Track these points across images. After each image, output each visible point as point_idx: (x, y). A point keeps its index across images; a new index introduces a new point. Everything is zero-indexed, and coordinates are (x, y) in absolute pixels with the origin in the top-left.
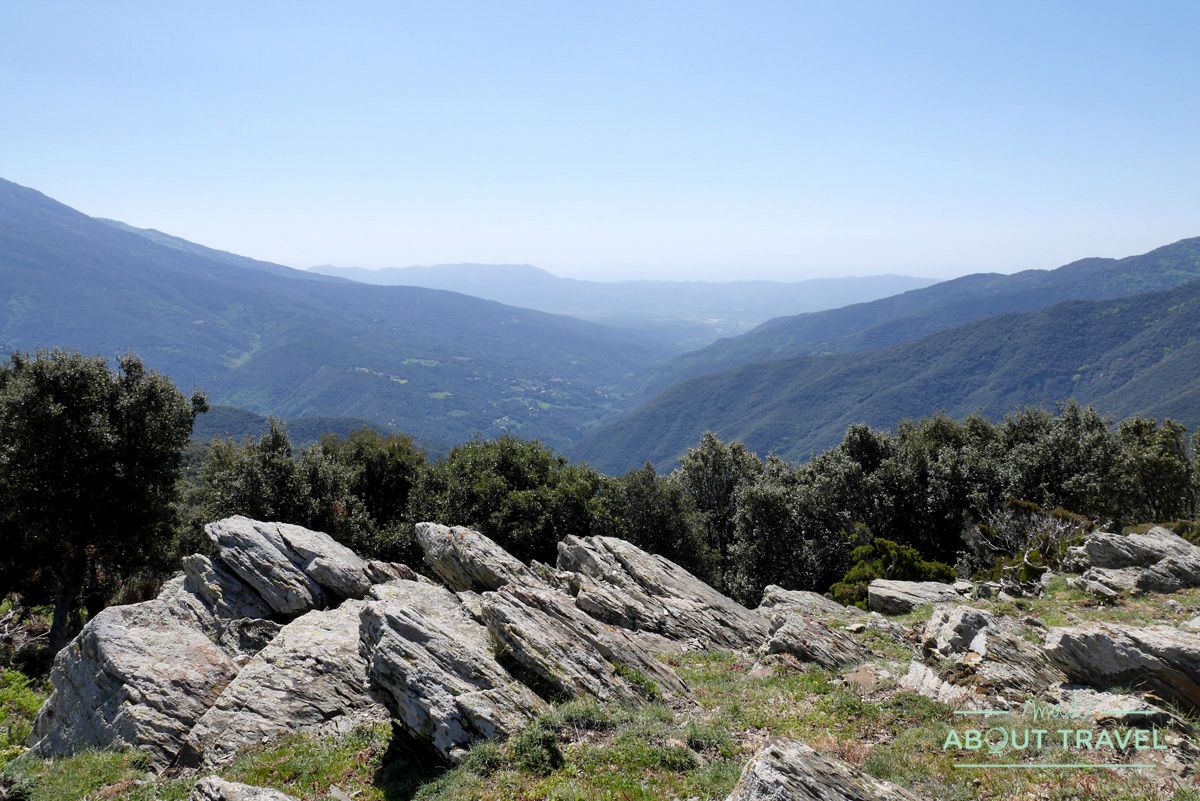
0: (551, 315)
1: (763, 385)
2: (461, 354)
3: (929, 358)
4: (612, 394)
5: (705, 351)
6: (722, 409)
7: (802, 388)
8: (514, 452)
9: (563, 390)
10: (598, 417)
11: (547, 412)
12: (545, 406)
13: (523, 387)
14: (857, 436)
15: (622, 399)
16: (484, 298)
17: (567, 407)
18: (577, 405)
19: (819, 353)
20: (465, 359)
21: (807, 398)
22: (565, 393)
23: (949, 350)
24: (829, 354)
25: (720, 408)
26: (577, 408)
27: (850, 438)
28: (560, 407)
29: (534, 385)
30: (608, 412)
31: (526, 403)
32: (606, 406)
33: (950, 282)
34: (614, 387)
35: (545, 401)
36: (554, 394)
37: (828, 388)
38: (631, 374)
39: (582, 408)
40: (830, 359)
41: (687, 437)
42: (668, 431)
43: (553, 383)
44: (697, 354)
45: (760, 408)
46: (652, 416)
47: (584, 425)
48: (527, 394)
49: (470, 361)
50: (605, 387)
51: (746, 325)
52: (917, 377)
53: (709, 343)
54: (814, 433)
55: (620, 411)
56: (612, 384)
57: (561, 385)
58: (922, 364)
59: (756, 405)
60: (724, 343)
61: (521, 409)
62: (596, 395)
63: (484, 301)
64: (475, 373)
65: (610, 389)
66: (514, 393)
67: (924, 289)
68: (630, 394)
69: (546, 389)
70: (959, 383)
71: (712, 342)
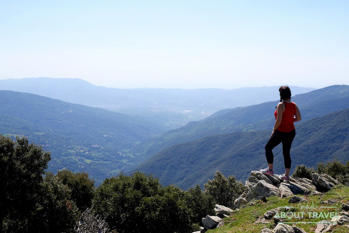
0: (90, 107)
1: (216, 148)
2: (38, 131)
3: (309, 133)
4: (128, 154)
5: (182, 129)
6: (192, 163)
7: (238, 150)
8: (142, 180)
9: (99, 152)
10: (120, 168)
11: (89, 165)
12: (88, 161)
13: (75, 151)
14: (300, 170)
15: (134, 157)
16: (51, 98)
17: (101, 162)
18: (108, 160)
19: (247, 130)
20: (41, 134)
21: (241, 156)
22: (100, 154)
23: (321, 128)
24: (253, 130)
25: (191, 162)
26: (107, 162)
27: (298, 171)
28: (97, 162)
29: (82, 149)
30: (125, 164)
31: (77, 160)
32: (124, 161)
33: (320, 90)
34: (129, 150)
35: (88, 158)
36: (93, 155)
37: (253, 150)
38: (139, 143)
39: (110, 162)
40: (254, 134)
41: (172, 179)
42: (161, 176)
43: (94, 148)
44: (177, 131)
45: (214, 162)
46: (151, 167)
47: (111, 172)
48: (77, 154)
49: (44, 135)
50: (123, 150)
51: (205, 114)
52: (303, 144)
53: (184, 124)
54: (245, 176)
55: (133, 164)
56: (128, 148)
57: (98, 149)
58: (306, 136)
59: (211, 161)
60: (192, 124)
61: (74, 163)
62: (118, 154)
63: (52, 99)
64: (47, 142)
65: (126, 151)
66: (70, 154)
67: (306, 94)
68: (138, 154)
69: (89, 151)
70: (326, 147)
71: (186, 124)
